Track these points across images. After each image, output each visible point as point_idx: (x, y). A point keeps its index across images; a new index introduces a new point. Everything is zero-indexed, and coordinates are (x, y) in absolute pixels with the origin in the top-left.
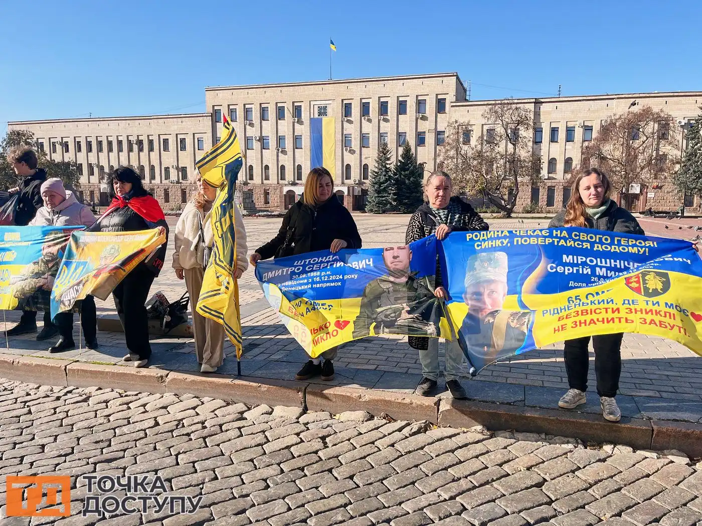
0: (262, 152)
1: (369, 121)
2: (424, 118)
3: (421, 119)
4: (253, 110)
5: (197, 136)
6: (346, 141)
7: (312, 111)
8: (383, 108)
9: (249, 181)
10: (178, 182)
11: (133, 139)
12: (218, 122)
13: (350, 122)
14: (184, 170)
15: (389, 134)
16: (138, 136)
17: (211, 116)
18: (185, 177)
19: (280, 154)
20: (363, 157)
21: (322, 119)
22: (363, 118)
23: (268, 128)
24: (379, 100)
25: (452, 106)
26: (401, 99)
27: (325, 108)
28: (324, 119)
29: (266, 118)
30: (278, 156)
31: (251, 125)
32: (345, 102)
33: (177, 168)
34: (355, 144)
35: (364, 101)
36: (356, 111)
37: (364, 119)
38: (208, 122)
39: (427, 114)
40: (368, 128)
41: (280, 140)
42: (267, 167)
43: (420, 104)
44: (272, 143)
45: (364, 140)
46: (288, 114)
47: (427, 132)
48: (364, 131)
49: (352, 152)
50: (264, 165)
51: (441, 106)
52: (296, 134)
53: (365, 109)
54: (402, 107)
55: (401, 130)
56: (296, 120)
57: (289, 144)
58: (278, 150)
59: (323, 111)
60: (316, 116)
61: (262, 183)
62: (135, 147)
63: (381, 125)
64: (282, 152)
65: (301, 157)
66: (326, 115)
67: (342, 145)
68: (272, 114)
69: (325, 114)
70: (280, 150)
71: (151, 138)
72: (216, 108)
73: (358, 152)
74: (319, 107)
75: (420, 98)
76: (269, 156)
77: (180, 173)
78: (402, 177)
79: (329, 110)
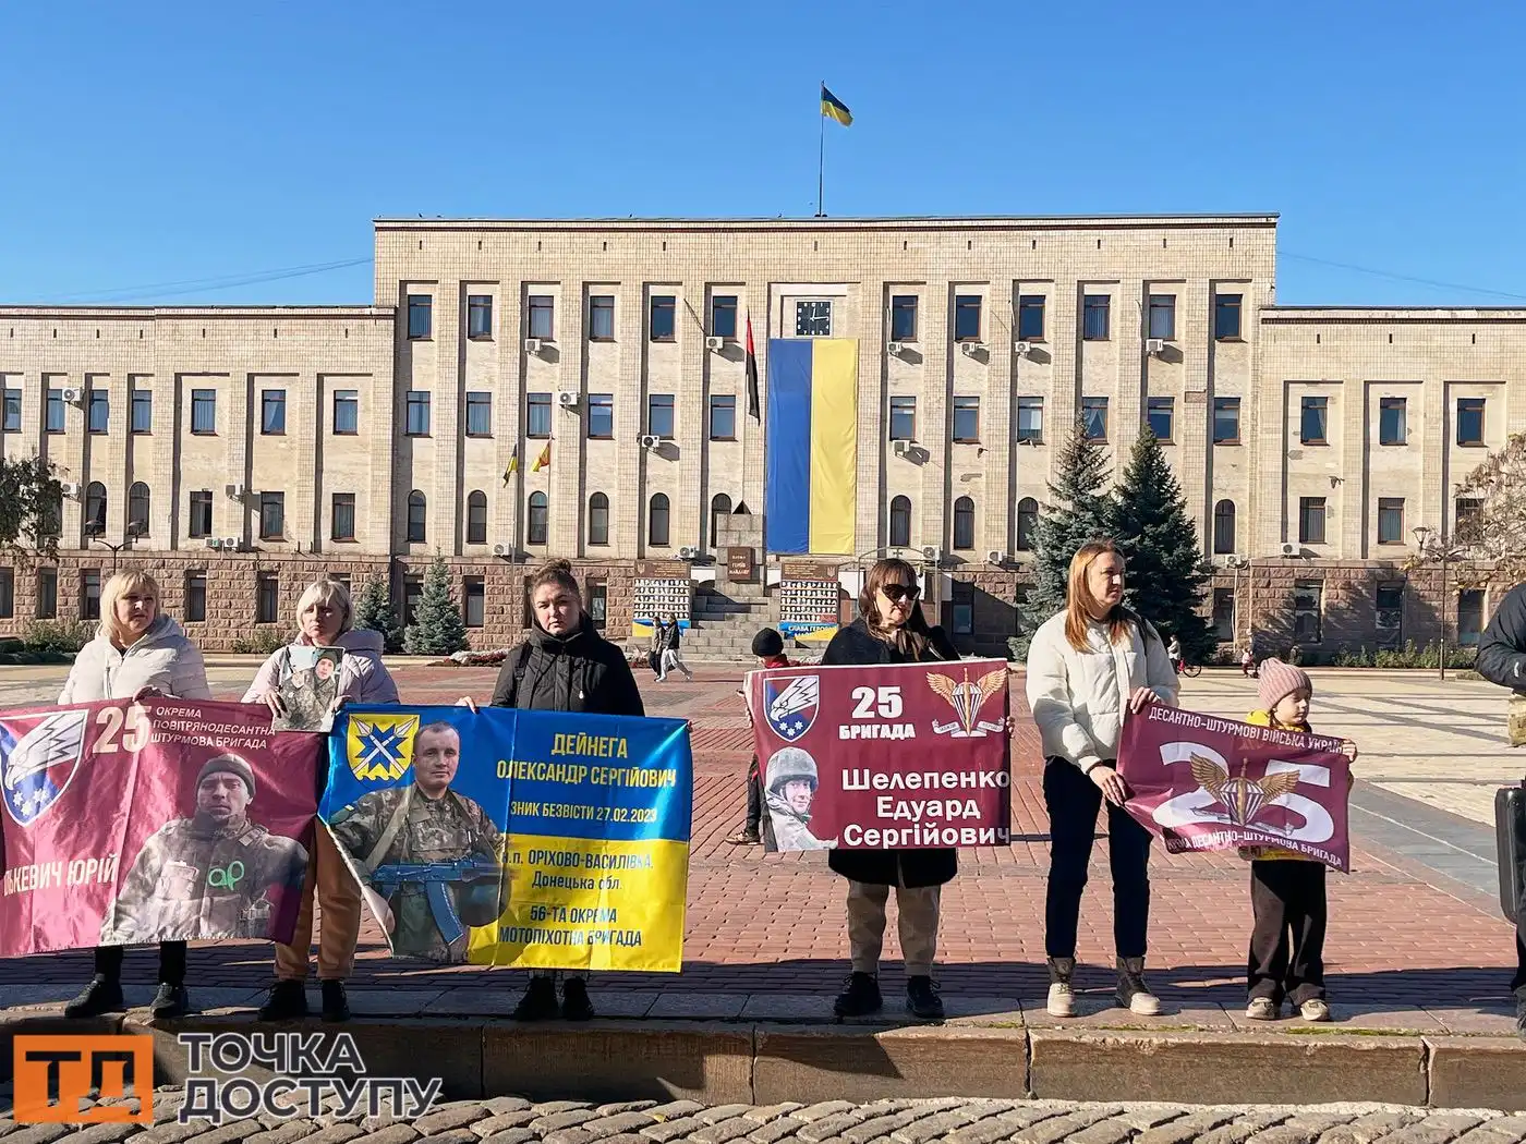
0: (583, 447)
1: (981, 356)
2: (1171, 356)
3: (1159, 355)
4: (557, 303)
5: (331, 385)
6: (896, 421)
7: (775, 316)
8: (1029, 318)
9: (527, 548)
10: (245, 547)
11: (71, 385)
12: (418, 338)
13: (912, 358)
14: (271, 504)
15: (1048, 403)
16: (89, 377)
17: (394, 318)
18: (273, 529)
19: (651, 457)
20: (956, 474)
21: (810, 343)
22: (958, 347)
23: (612, 369)
24: (1015, 289)
25: (1265, 321)
26: (1089, 290)
27: (824, 308)
28: (819, 343)
29: (601, 332)
30: (643, 462)
31: (549, 355)
32: (895, 291)
33: (247, 497)
34: (929, 429)
35: (960, 291)
36: (932, 322)
37: (966, 348)
38: (381, 337)
39: (1181, 340)
40: (972, 379)
41: (656, 410)
42: (600, 502)
43: (1157, 309)
44: (626, 417)
45: (961, 420)
46: (686, 324)
47: (1179, 400)
48: (960, 388)
49: (918, 456)
50: (588, 495)
51: (1225, 318)
52: (713, 390)
53: (965, 317)
54: (1093, 317)
55: (1089, 390)
56: (720, 345)
57: (686, 424)
58: (649, 442)
59: (814, 318)
60: (790, 332)
61: (581, 556)
62: (74, 418)
63: (1021, 372)
64: (660, 451)
65: (730, 467)
66: (827, 333)
67: (882, 432)
68: (627, 319)
69: (823, 327)
70: (656, 444)
71: (140, 384)
72: (412, 290)
73: (937, 455)
74: (800, 305)
75: (1155, 290)
76: (612, 465)
77: (256, 516)
78: (1147, 542)
79: (837, 315)
